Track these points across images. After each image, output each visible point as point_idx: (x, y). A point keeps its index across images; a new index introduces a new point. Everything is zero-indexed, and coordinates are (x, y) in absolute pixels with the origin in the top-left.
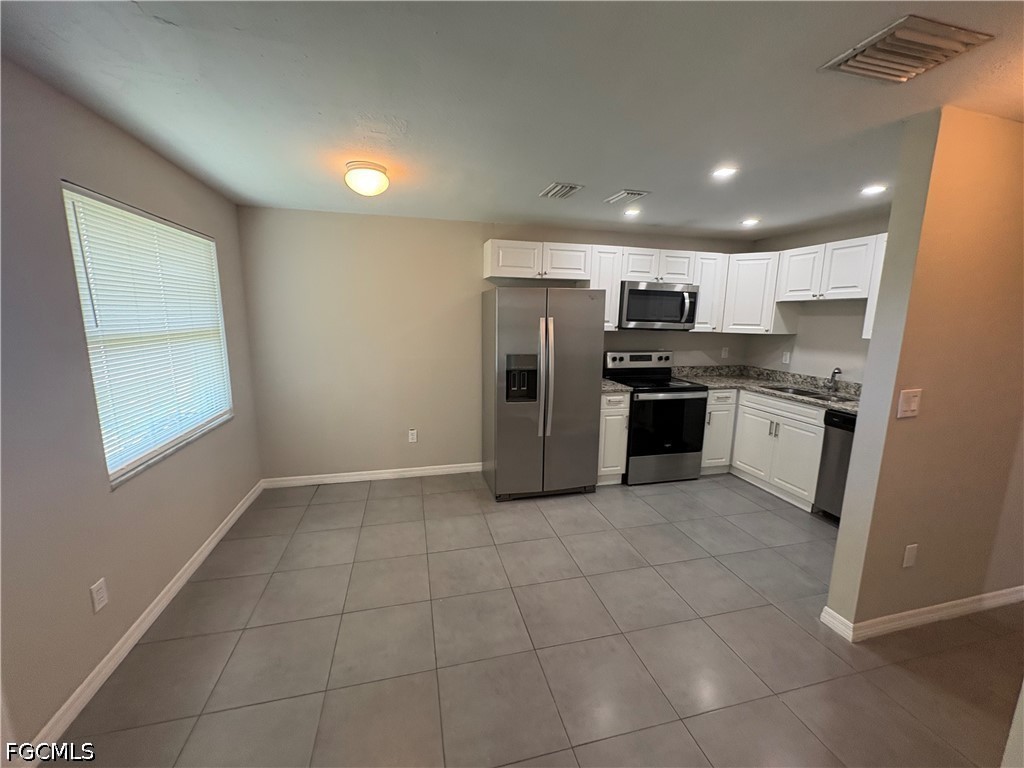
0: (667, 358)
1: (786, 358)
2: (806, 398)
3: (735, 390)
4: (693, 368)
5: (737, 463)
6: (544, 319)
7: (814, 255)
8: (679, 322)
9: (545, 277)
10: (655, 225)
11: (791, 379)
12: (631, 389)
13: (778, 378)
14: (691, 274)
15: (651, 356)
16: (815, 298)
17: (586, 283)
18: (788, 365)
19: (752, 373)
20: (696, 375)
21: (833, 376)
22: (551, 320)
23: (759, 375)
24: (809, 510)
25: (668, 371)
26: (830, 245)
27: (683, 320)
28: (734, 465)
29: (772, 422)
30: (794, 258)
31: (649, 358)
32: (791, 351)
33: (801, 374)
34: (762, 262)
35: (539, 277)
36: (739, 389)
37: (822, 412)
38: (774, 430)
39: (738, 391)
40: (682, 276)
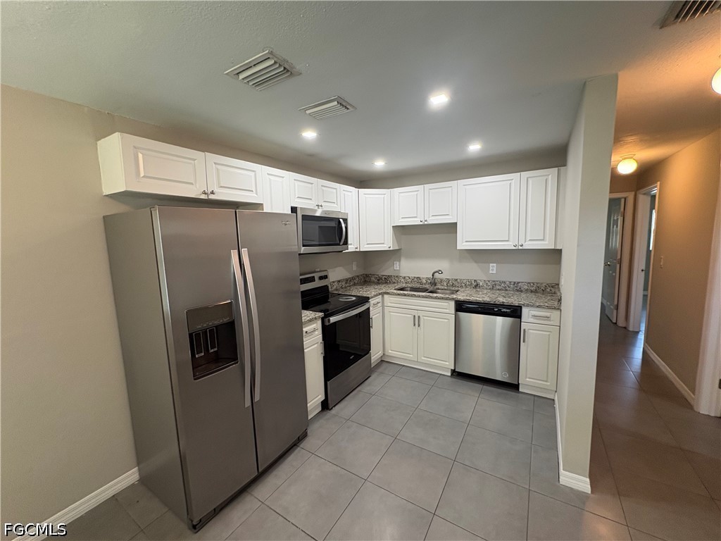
0: (326, 277)
1: (396, 266)
2: (424, 294)
3: (381, 296)
4: (339, 281)
5: (390, 352)
6: (236, 251)
7: (416, 193)
8: (339, 245)
9: (212, 197)
10: (311, 155)
11: (403, 280)
12: (321, 314)
13: (394, 281)
14: (339, 203)
15: (314, 277)
16: (421, 223)
17: (259, 206)
18: (399, 270)
19: (373, 279)
20: (342, 288)
21: (433, 275)
22: (244, 251)
23: (378, 280)
24: (449, 374)
25: (327, 286)
26: (427, 186)
27: (341, 243)
28: (386, 354)
29: (414, 316)
30: (402, 194)
31: (312, 279)
32: (400, 261)
33: (410, 276)
34: (380, 196)
35: (203, 197)
36: (383, 294)
37: (452, 304)
38: (417, 321)
39: (383, 296)
40: (332, 205)
